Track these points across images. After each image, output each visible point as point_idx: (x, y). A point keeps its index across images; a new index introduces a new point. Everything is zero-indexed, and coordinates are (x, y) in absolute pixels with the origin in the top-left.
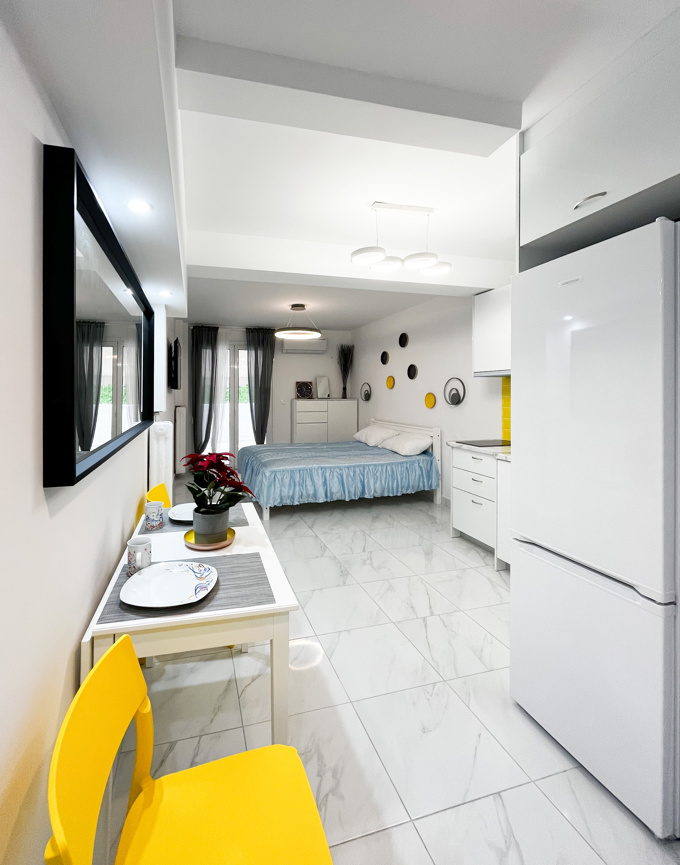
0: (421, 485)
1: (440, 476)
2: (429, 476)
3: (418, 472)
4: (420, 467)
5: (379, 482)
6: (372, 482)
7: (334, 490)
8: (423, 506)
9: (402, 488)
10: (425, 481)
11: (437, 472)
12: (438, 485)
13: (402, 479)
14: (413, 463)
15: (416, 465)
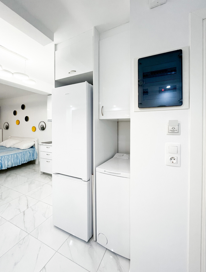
0: (30, 159)
1: (38, 154)
2: (33, 155)
4: (29, 153)
5: (10, 162)
6: (6, 162)
8: (31, 166)
9: (21, 162)
10: (32, 157)
11: (37, 153)
12: (37, 158)
13: (21, 158)
14: (26, 152)
15: (28, 152)
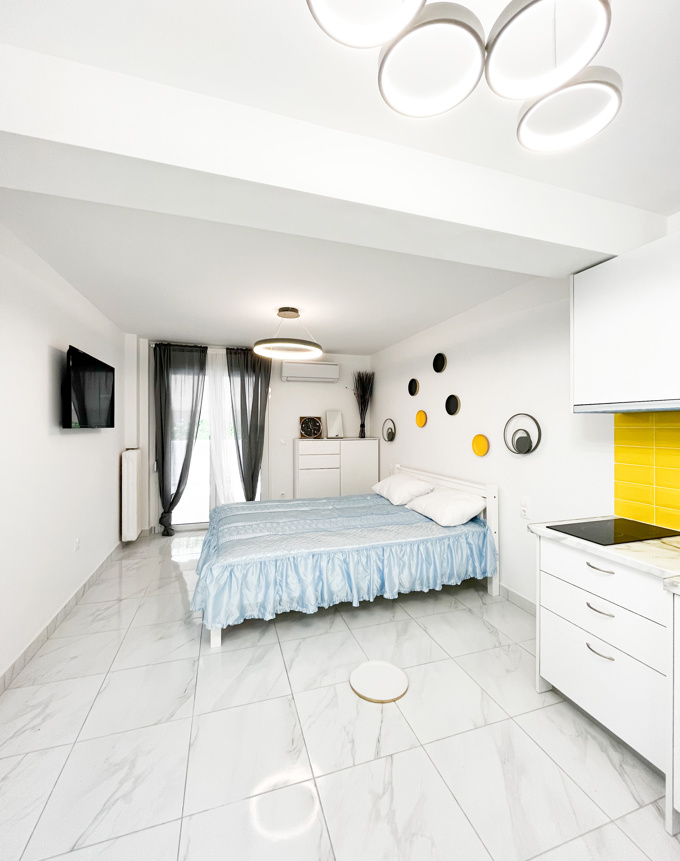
0: (470, 569)
1: (497, 556)
2: (481, 556)
3: (466, 551)
4: (468, 543)
6: (395, 572)
7: (335, 588)
9: (442, 576)
11: (494, 550)
12: (495, 570)
13: (442, 563)
14: (457, 538)
15: (463, 540)
